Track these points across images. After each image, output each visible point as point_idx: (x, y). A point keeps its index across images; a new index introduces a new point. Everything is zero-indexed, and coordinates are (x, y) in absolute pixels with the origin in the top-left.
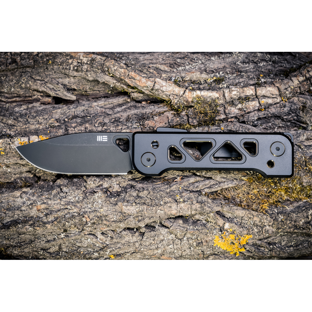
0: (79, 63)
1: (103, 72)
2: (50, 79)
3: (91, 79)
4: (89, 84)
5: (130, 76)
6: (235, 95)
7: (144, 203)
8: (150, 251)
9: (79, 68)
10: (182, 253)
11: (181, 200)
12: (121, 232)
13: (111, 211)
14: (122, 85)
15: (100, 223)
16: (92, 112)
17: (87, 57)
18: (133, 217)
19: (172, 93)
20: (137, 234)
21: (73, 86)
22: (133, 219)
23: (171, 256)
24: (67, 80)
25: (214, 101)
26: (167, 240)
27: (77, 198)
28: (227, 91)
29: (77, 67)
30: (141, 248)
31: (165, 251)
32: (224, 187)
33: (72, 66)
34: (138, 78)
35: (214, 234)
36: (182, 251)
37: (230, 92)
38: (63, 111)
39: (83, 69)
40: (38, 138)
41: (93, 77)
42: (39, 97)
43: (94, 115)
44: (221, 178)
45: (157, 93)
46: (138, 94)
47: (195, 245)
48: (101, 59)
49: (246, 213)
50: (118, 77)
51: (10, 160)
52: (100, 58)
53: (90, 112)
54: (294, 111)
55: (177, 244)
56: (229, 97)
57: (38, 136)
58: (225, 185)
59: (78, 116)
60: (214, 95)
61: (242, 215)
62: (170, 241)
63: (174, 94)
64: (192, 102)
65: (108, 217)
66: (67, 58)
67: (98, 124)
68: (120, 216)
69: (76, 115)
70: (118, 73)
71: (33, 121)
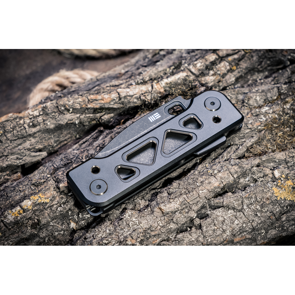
0: (31, 119)
1: (61, 113)
2: (9, 150)
3: (52, 126)
4: (52, 136)
5: (91, 100)
6: (201, 66)
7: (181, 194)
8: (218, 238)
9: (35, 122)
10: (252, 225)
11: (216, 172)
12: (175, 238)
13: (152, 221)
14: (88, 115)
15: (148, 236)
16: (72, 157)
17: (36, 110)
18: (179, 212)
19: (141, 93)
20: (193, 229)
21: (37, 146)
22: (180, 214)
23: (243, 235)
24: (27, 144)
25: (185, 80)
26: (228, 219)
27: (108, 231)
28: (191, 67)
29: (32, 122)
30: (208, 239)
31: (234, 231)
32: (248, 145)
33: (26, 126)
34: (99, 97)
35: (270, 187)
36: (251, 222)
37: (195, 66)
38: (40, 171)
39: (39, 121)
40: (30, 201)
41: (54, 124)
42: (6, 177)
43: (75, 159)
44: (239, 139)
45: (126, 101)
46: (108, 115)
47: (260, 208)
48: (52, 104)
49: (286, 154)
50: (79, 108)
51: (11, 240)
52: (50, 104)
53: (69, 157)
54: (263, 57)
55: (241, 218)
56: (197, 71)
57: (29, 199)
58: (247, 143)
59: (59, 167)
60: (181, 75)
61: (283, 157)
62: (232, 218)
63: (143, 93)
64: (165, 91)
65: (153, 227)
66: (16, 121)
67: (85, 158)
68: (165, 219)
69: (57, 167)
70: (77, 105)
71: (14, 194)
